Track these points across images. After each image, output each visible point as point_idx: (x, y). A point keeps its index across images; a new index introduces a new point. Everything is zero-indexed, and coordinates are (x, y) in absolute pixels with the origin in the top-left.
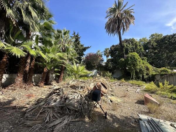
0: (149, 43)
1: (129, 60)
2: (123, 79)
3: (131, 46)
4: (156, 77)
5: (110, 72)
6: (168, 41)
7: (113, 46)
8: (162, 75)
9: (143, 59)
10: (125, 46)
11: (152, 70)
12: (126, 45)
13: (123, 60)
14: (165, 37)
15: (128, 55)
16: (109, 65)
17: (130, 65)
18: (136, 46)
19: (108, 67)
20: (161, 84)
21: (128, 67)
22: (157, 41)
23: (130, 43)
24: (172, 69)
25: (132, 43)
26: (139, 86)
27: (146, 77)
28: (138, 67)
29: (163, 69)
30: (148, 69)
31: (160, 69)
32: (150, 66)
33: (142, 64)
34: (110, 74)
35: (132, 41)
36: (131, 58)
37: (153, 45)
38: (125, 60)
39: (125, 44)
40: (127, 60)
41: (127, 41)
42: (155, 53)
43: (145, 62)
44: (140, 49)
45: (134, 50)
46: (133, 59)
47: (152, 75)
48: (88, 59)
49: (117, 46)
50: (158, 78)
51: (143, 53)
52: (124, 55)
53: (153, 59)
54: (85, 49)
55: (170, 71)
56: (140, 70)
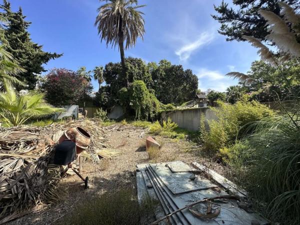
0: (158, 70)
1: (133, 91)
2: (124, 120)
3: (137, 70)
4: (162, 115)
5: (104, 110)
6: (175, 73)
7: (111, 64)
8: (167, 112)
9: (150, 92)
10: (129, 68)
11: (160, 107)
12: (131, 68)
13: (126, 90)
14: (173, 67)
15: (132, 84)
16: (103, 97)
17: (134, 98)
18: (144, 72)
19: (100, 100)
20: (164, 123)
21: (133, 102)
22: (166, 70)
23: (137, 65)
24: (176, 106)
25: (139, 65)
26: (144, 129)
27: (152, 115)
28: (144, 102)
29: (169, 105)
30: (155, 105)
31: (166, 106)
32: (157, 101)
33: (150, 98)
34: (104, 113)
35: (138, 63)
36: (136, 88)
37: (161, 74)
38: (128, 91)
39: (129, 65)
40: (130, 91)
41: (132, 61)
42: (163, 85)
43: (153, 95)
44: (148, 77)
45: (140, 77)
46: (139, 89)
47: (159, 113)
48: (54, 81)
49: (116, 65)
50: (164, 116)
51: (151, 83)
52: (127, 82)
53: (161, 93)
55: (174, 107)
56: (147, 106)
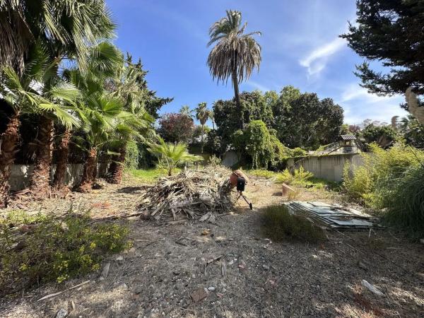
0: (280, 104)
1: (251, 134)
2: (241, 168)
3: (253, 108)
4: (288, 163)
5: (217, 156)
6: (306, 105)
7: (220, 102)
8: (296, 160)
9: (271, 133)
10: (245, 107)
11: (284, 152)
12: (247, 105)
13: (242, 133)
14: (302, 97)
15: (249, 125)
16: (216, 142)
17: (251, 142)
18: (262, 109)
19: (213, 145)
20: (296, 172)
21: (248, 147)
22: (292, 103)
23: (253, 101)
24: (307, 150)
25: (256, 101)
26: (267, 179)
27: (274, 163)
28: (263, 147)
29: (297, 149)
30: (277, 151)
31: (294, 150)
32: (281, 146)
33: (270, 141)
34: (218, 160)
35: (254, 98)
36: (254, 130)
37: (285, 109)
38: (245, 133)
39: (244, 103)
40: (247, 133)
41: (247, 96)
42: (288, 123)
43: (274, 138)
44: (268, 115)
45: (258, 115)
46: (258, 131)
47: (284, 160)
49: (228, 103)
50: (291, 163)
51: (271, 122)
52: (242, 123)
53: (285, 133)
54: (159, 104)
55: (305, 152)
56: (266, 152)
